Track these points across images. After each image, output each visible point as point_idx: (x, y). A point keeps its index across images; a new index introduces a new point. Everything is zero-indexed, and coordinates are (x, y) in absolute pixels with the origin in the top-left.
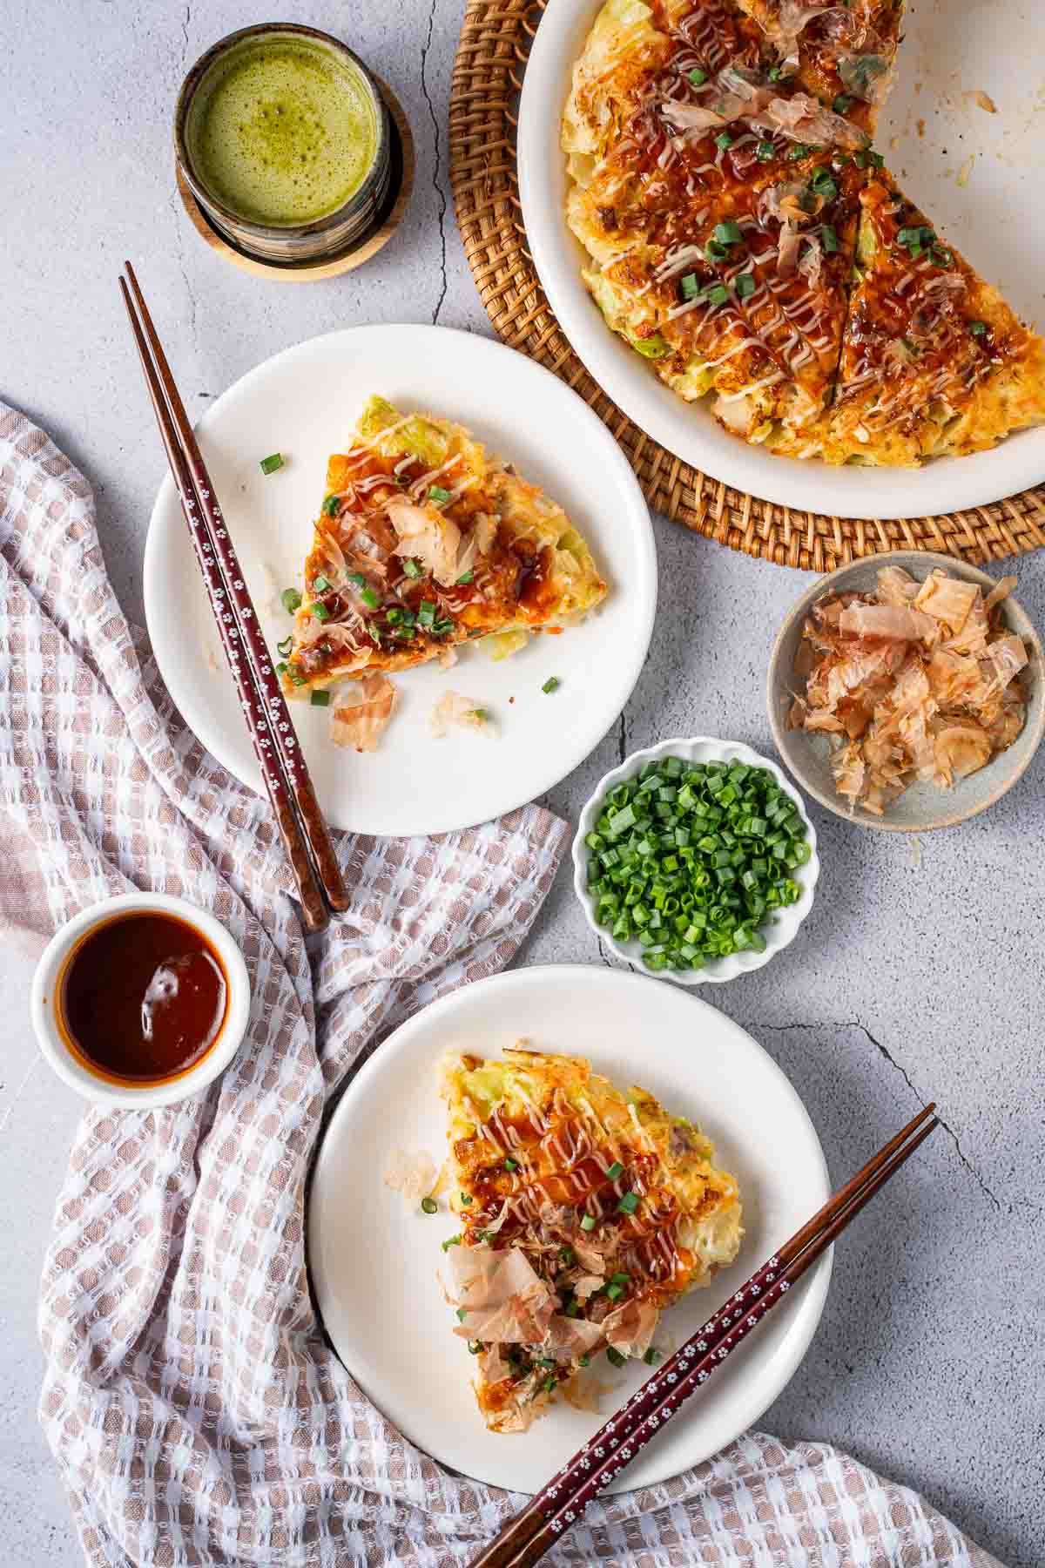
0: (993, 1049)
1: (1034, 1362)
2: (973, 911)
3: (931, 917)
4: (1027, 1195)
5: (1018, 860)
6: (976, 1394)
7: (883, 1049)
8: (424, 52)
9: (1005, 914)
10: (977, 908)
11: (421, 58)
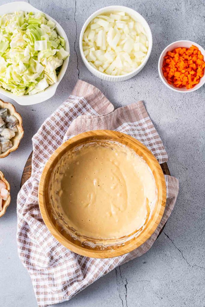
0: (189, 236)
1: (197, 296)
2: (185, 209)
3: (177, 210)
4: (196, 264)
5: (193, 199)
6: (186, 303)
7: (167, 236)
8: (75, 43)
9: (191, 209)
10: (186, 208)
11: (74, 44)
